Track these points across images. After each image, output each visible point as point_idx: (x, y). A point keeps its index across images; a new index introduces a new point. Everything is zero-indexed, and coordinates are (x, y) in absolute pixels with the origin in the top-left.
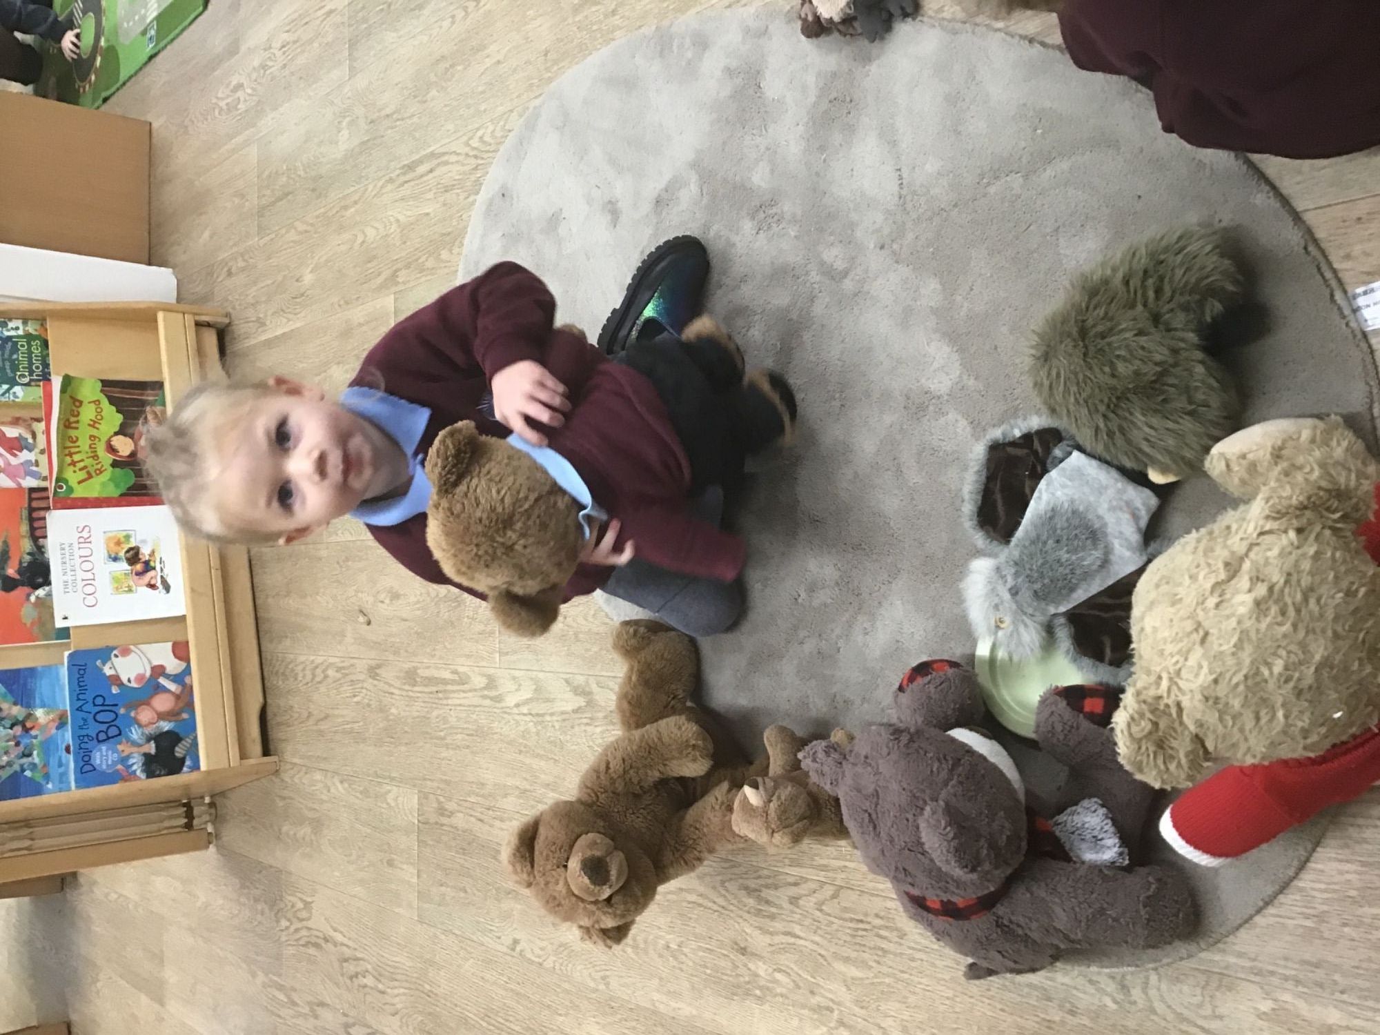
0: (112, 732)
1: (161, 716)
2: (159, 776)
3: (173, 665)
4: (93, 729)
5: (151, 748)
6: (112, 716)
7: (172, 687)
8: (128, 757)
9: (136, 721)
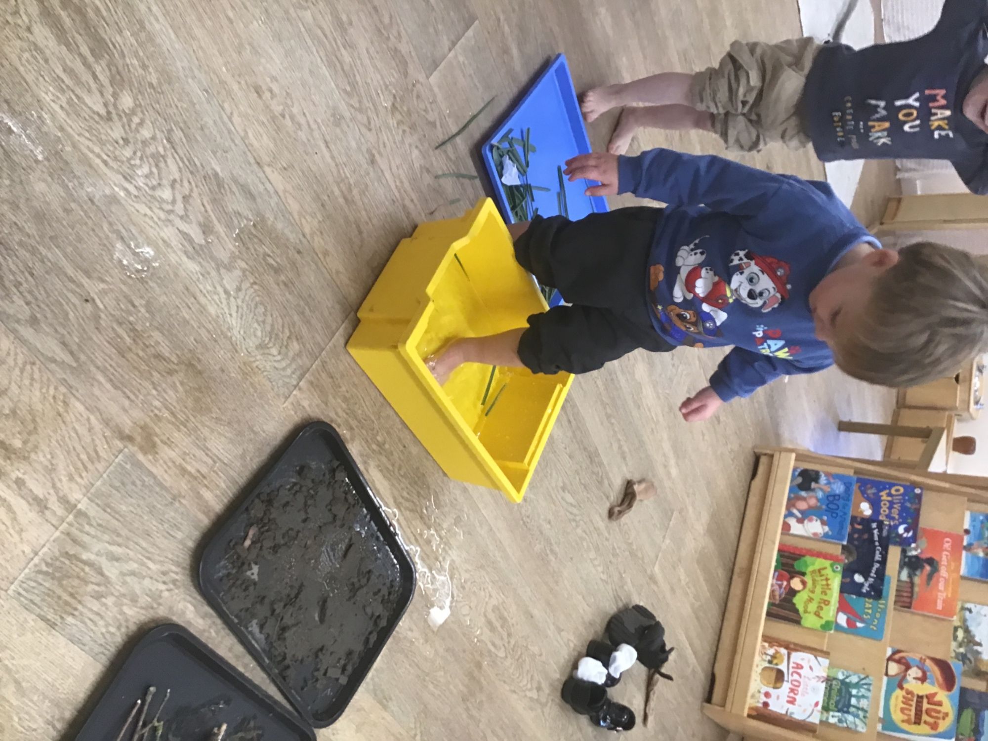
0: (831, 498)
1: (804, 499)
2: (813, 471)
3: (792, 522)
4: (841, 503)
5: (813, 485)
6: (831, 506)
7: (795, 511)
8: (826, 484)
9: (818, 500)
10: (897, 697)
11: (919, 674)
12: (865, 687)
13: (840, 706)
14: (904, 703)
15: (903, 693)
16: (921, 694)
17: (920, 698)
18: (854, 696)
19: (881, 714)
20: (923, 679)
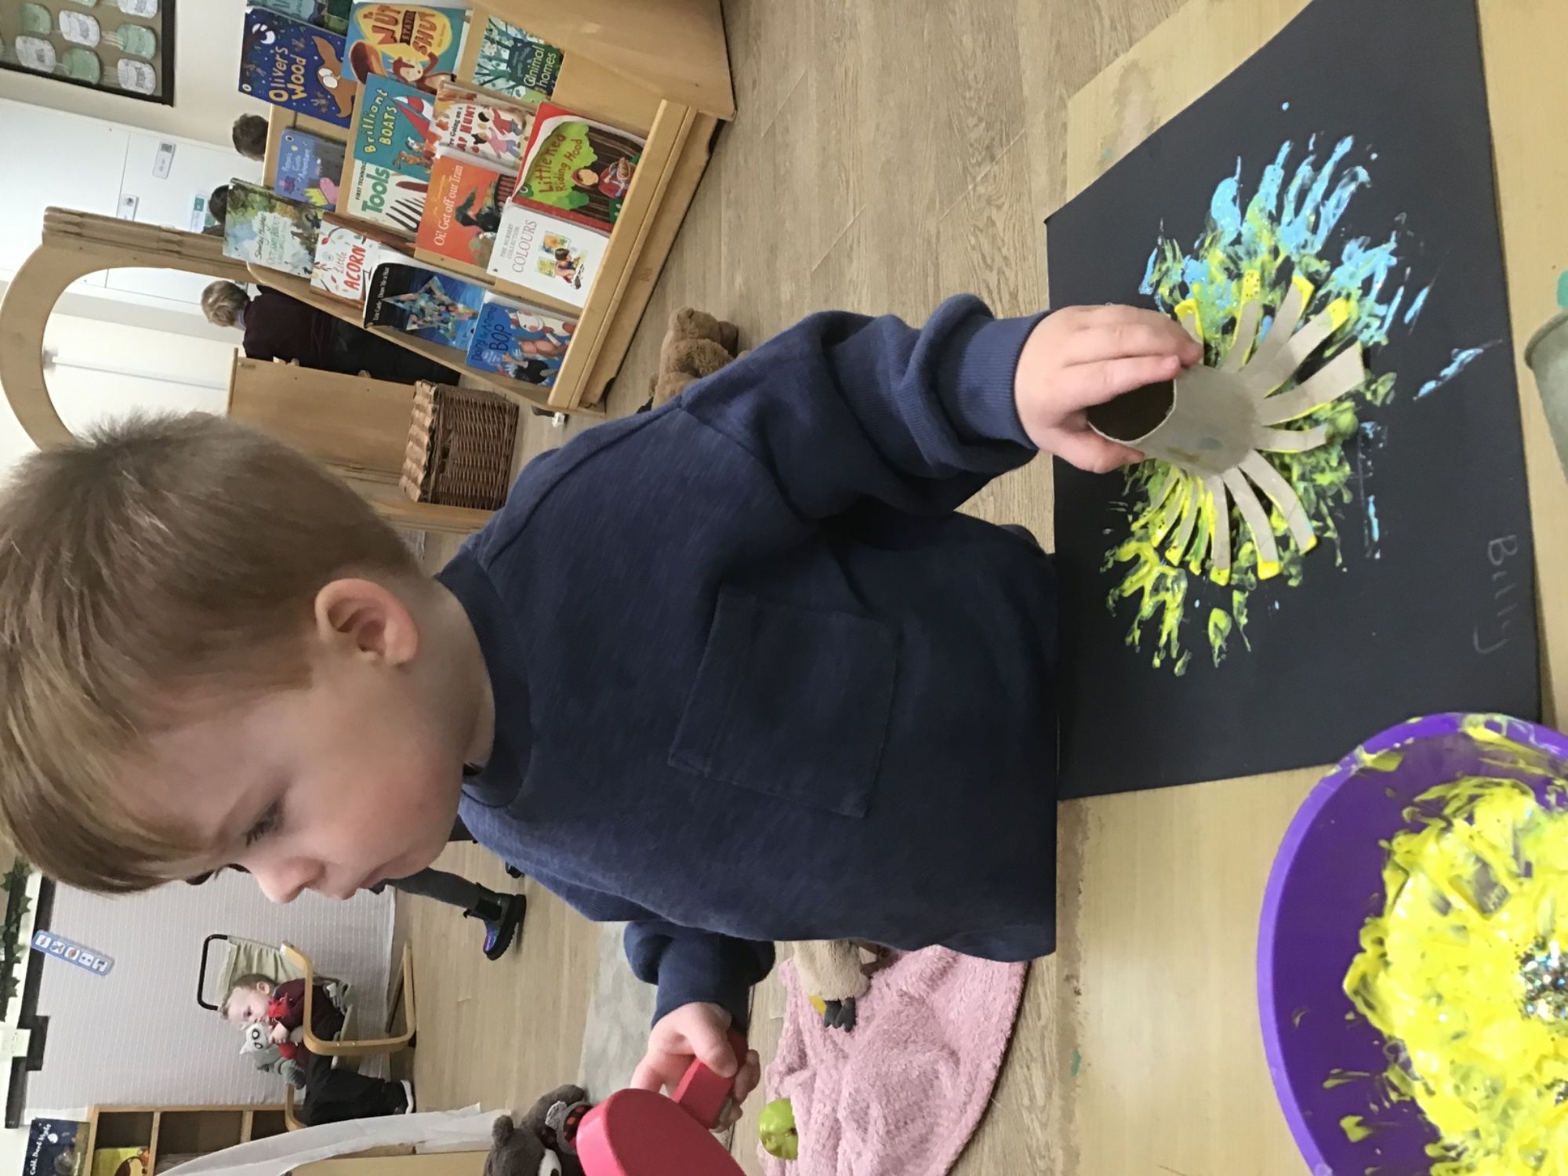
0: (502, 347)
1: (540, 352)
2: (524, 380)
4: (489, 340)
6: (505, 339)
7: (554, 341)
9: (520, 348)
10: (440, 45)
11: (403, 71)
12: (487, 72)
13: (527, 50)
14: (431, 37)
15: (429, 50)
16: (404, 44)
17: (406, 40)
18: (503, 61)
19: (466, 26)
20: (399, 64)
